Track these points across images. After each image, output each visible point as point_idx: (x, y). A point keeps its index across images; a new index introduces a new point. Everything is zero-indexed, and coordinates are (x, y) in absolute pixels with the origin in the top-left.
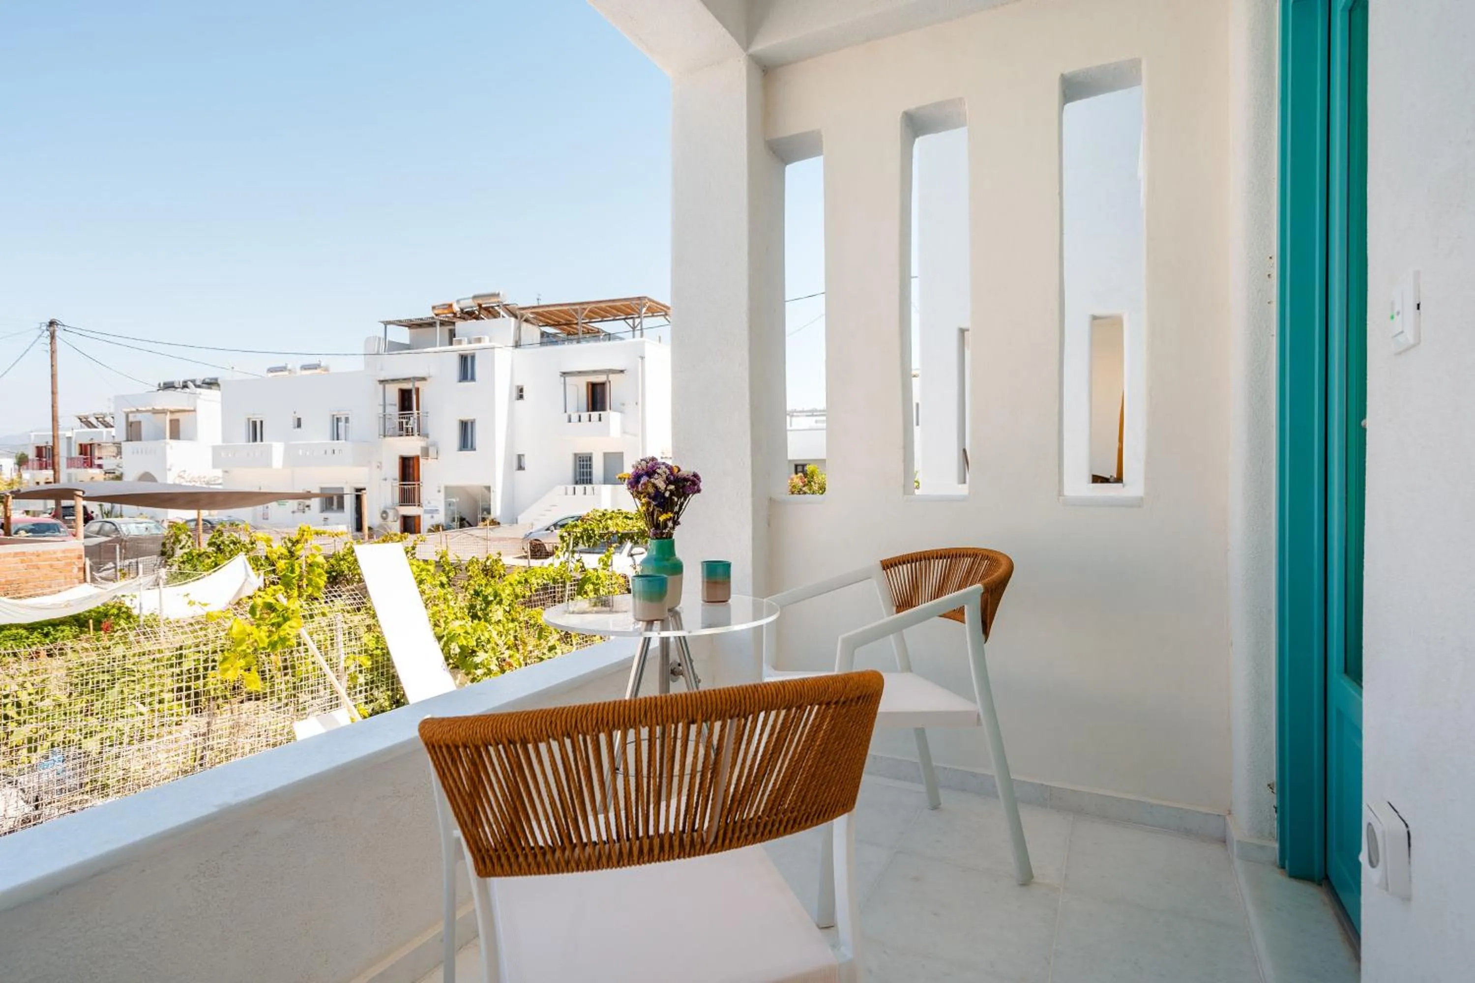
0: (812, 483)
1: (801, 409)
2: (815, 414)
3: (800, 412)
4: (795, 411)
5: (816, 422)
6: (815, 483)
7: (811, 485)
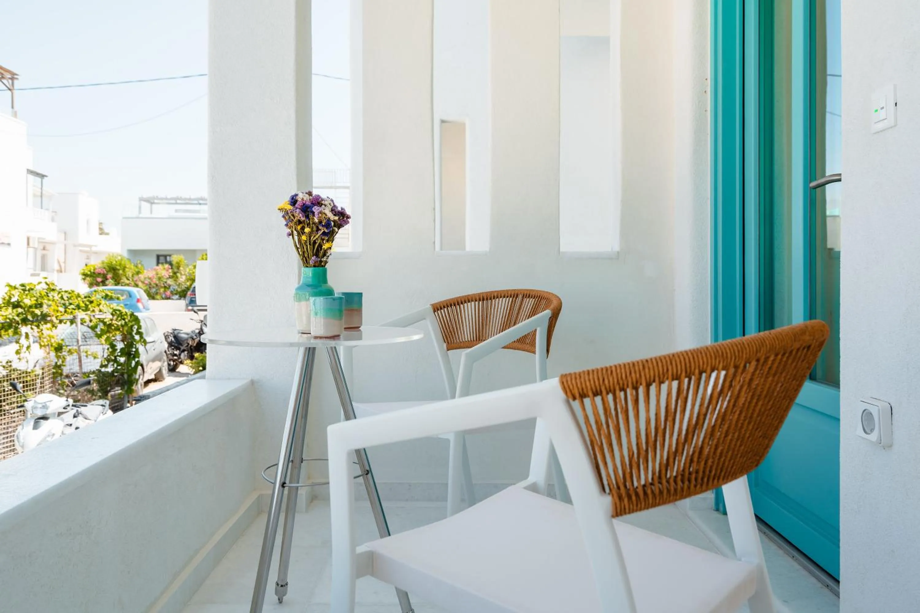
0: (178, 275)
1: (163, 196)
2: (178, 201)
3: (162, 199)
4: (157, 198)
5: (176, 211)
6: (181, 274)
7: (177, 277)
